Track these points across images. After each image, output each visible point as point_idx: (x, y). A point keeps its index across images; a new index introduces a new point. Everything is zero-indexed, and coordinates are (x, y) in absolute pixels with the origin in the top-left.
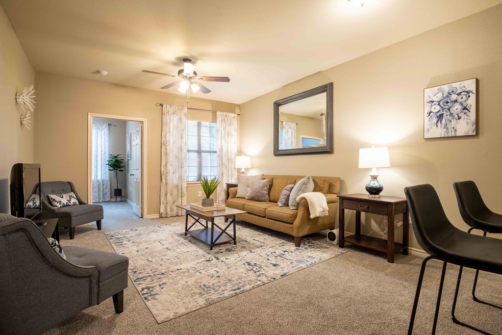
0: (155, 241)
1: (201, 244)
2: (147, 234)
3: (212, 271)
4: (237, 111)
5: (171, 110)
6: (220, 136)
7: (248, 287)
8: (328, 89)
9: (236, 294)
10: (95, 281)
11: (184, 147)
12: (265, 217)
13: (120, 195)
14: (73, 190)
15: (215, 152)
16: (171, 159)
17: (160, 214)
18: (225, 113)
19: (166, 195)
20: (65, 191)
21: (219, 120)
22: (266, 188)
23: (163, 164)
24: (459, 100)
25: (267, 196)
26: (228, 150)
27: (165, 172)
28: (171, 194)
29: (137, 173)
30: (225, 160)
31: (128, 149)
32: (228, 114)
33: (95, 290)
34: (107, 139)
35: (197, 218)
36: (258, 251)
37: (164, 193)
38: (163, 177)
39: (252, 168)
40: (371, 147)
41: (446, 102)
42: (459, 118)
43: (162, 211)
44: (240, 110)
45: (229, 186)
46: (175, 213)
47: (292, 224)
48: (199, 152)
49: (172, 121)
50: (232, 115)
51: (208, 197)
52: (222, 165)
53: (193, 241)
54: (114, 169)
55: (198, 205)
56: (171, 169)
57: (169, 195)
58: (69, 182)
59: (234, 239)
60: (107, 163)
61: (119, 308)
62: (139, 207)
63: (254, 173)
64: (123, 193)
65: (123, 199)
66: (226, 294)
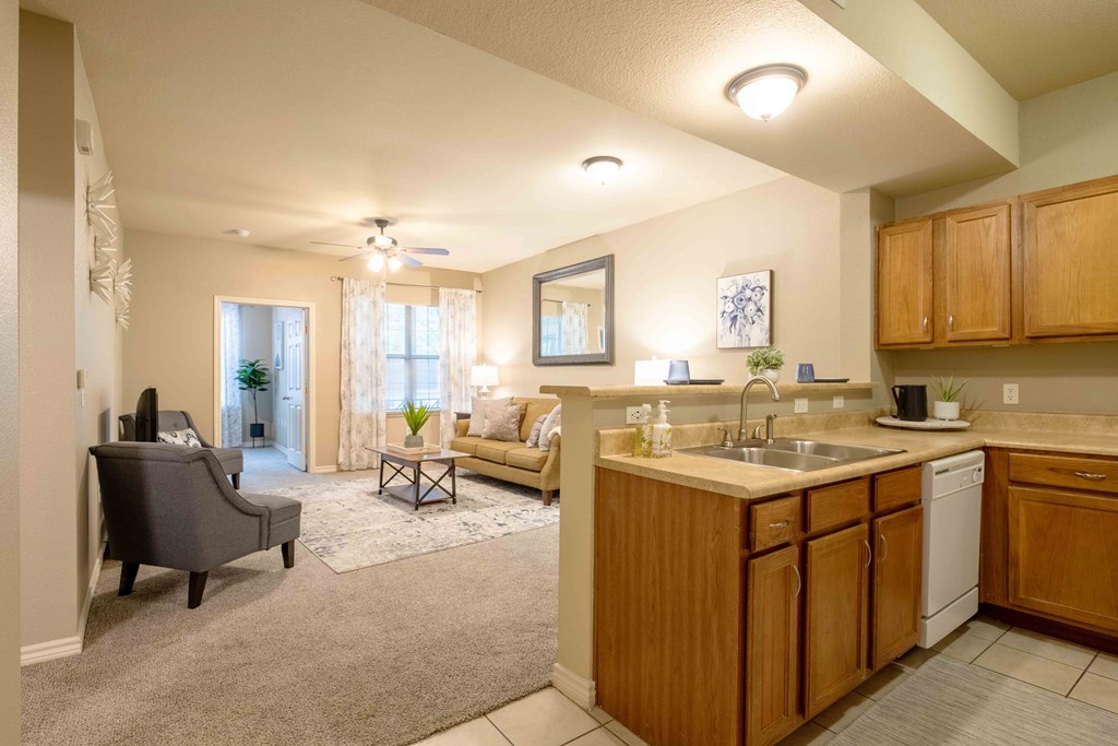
0: (330, 502)
1: (403, 504)
2: (318, 494)
3: (412, 531)
4: (478, 285)
5: (358, 288)
6: (444, 329)
7: (454, 545)
8: (607, 263)
9: (437, 551)
10: (265, 523)
11: (380, 348)
12: (505, 464)
13: (262, 435)
14: (190, 425)
15: (437, 357)
16: (358, 371)
17: (338, 465)
18: (454, 290)
19: (349, 432)
20: (177, 427)
21: (443, 301)
22: (514, 420)
23: (344, 379)
24: (754, 298)
25: (517, 433)
26: (459, 354)
27: (347, 393)
28: (359, 432)
29: (297, 396)
30: (454, 373)
31: (277, 350)
32: (460, 291)
33: (265, 532)
34: (236, 330)
35: (398, 466)
36: (485, 510)
37: (346, 430)
38: (343, 402)
39: (501, 385)
40: (650, 359)
41: (740, 300)
42: (753, 323)
43: (341, 460)
44: (483, 285)
45: (461, 416)
46: (365, 463)
47: (539, 472)
48: (409, 358)
49: (360, 306)
50: (468, 292)
51: (415, 433)
52: (449, 380)
53: (391, 500)
54: (250, 387)
55: (398, 446)
56: (357, 387)
57: (354, 433)
58: (183, 412)
59: (453, 496)
60: (237, 375)
61: (288, 561)
62: (301, 453)
63: (503, 394)
64: (266, 433)
65: (267, 443)
66: (424, 550)
